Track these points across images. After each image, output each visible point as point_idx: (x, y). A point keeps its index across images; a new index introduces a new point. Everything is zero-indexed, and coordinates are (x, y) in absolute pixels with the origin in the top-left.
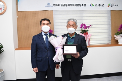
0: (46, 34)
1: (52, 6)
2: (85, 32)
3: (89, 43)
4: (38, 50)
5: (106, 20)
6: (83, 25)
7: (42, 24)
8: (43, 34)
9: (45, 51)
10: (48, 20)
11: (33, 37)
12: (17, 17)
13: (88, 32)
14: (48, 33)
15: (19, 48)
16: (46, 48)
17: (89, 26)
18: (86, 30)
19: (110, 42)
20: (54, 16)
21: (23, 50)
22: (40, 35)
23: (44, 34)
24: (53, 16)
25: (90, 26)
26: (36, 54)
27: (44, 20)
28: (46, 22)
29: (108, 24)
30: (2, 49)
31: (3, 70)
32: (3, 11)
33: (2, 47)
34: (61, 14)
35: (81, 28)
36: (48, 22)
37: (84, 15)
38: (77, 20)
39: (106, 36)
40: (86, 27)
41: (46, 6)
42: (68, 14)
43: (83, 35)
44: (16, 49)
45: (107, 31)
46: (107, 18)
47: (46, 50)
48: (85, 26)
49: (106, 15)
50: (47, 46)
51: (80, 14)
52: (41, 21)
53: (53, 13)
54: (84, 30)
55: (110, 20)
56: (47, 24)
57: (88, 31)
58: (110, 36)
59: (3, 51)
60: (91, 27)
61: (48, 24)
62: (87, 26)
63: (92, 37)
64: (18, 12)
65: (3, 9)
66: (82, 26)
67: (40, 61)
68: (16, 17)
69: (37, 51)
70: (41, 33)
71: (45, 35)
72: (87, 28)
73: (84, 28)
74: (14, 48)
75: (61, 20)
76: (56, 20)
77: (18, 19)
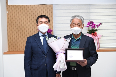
0: (44, 35)
2: (93, 32)
3: (99, 47)
4: (34, 55)
6: (91, 23)
7: (39, 22)
8: (40, 35)
9: (43, 57)
10: (47, 17)
11: (28, 38)
12: (7, 12)
13: (97, 32)
14: (46, 34)
15: (8, 52)
16: (43, 53)
17: (98, 24)
18: (94, 29)
20: (54, 11)
21: (14, 54)
22: (37, 36)
23: (42, 34)
24: (52, 12)
25: (100, 24)
26: (31, 61)
27: (41, 17)
28: (44, 20)
34: (63, 9)
35: (88, 26)
36: (47, 20)
40: (94, 26)
42: (71, 9)
43: (90, 36)
44: (5, 53)
47: (44, 55)
48: (93, 24)
50: (45, 50)
51: (87, 9)
52: (38, 19)
53: (52, 8)
54: (92, 29)
56: (45, 23)
57: (97, 30)
60: (101, 25)
61: (47, 22)
62: (96, 24)
63: (102, 38)
64: (8, 6)
66: (89, 24)
67: (35, 70)
69: (32, 57)
70: (38, 33)
71: (42, 36)
72: (96, 27)
73: (91, 27)
74: (3, 52)
75: (62, 16)
76: (56, 17)
77: (8, 14)
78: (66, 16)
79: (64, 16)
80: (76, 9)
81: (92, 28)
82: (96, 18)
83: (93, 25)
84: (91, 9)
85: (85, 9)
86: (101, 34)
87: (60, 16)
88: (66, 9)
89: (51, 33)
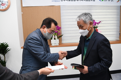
1: (59, 1)
5: (115, 16)
12: (22, 13)
18: (95, 26)
19: (118, 39)
20: (62, 12)
24: (60, 12)
25: (100, 22)
29: (117, 21)
30: (8, 48)
32: (6, 6)
33: (7, 46)
34: (69, 10)
37: (93, 11)
39: (115, 33)
41: (52, 1)
42: (76, 9)
45: (115, 27)
46: (116, 14)
48: (94, 22)
49: (115, 11)
53: (60, 8)
55: (119, 16)
57: (97, 27)
58: (119, 33)
59: (8, 51)
64: (22, 7)
65: (6, 4)
68: (21, 13)
74: (20, 46)
76: (64, 16)
77: (23, 15)
79: (70, 16)
80: (80, 10)
82: (96, 16)
84: (92, 9)
85: (88, 9)
86: (101, 30)
87: (67, 16)
88: (72, 10)
89: (60, 30)
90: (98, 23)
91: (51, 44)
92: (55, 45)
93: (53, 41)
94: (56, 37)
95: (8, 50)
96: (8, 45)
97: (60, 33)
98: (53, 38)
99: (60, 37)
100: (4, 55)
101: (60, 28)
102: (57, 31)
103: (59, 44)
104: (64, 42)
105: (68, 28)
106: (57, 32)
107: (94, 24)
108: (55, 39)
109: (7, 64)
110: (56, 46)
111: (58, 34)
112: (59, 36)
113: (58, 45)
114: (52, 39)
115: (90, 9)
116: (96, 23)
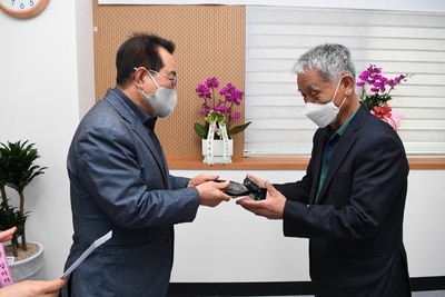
2: (377, 103)
6: (371, 74)
12: (96, 29)
17: (393, 78)
18: (380, 93)
20: (249, 30)
24: (244, 30)
25: (402, 77)
30: (35, 163)
31: (37, 247)
33: (34, 155)
34: (279, 23)
35: (362, 84)
37: (375, 31)
38: (351, 51)
42: (307, 24)
48: (377, 77)
51: (358, 25)
54: (374, 94)
57: (389, 98)
59: (37, 174)
60: (402, 81)
62: (390, 77)
64: (97, 7)
66: (365, 76)
68: (91, 29)
72: (387, 87)
73: (372, 86)
75: (276, 47)
76: (257, 48)
77: (96, 36)
78: (290, 48)
79: (283, 47)
80: (323, 25)
81: (372, 90)
83: (378, 81)
85: (354, 25)
86: (402, 111)
87: (270, 47)
88: (289, 23)
89: (238, 104)
90: (392, 83)
91: (203, 157)
92: (219, 161)
93: (211, 146)
94: (223, 130)
95: (36, 170)
96: (35, 151)
97: (238, 114)
98: (211, 134)
99: (237, 130)
100: (20, 191)
101: (241, 95)
102: (228, 104)
103: (232, 158)
104: (252, 150)
105: (271, 95)
106: (229, 110)
107: (378, 84)
108: (217, 137)
109: (29, 226)
110: (223, 167)
111: (230, 118)
112: (233, 126)
113: (227, 160)
114: (206, 138)
115: (362, 25)
116: (384, 81)
